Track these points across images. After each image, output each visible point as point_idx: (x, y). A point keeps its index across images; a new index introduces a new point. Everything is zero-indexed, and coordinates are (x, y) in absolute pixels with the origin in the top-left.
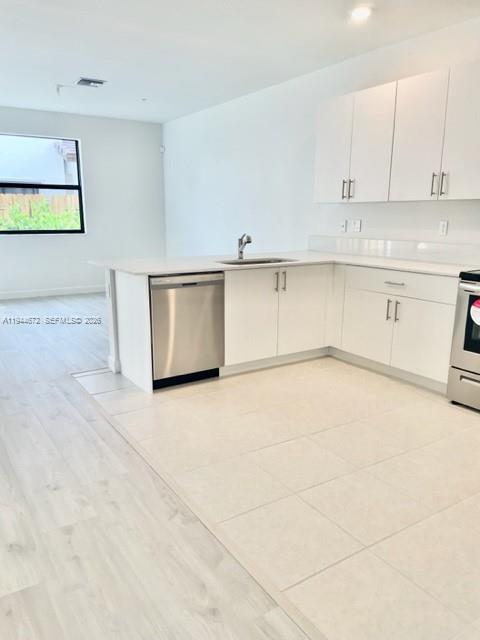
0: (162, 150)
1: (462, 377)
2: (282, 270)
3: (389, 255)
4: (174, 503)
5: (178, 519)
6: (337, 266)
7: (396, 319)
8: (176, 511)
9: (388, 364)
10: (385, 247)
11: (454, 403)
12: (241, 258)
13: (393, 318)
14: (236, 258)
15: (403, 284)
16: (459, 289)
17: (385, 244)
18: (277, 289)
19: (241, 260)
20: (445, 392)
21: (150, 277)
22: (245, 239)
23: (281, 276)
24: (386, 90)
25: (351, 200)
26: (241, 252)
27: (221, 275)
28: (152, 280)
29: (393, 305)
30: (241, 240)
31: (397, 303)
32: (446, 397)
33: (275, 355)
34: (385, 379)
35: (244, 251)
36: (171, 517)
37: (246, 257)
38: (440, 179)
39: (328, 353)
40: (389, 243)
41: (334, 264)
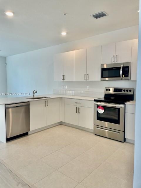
0: (6, 64)
1: (97, 127)
2: (47, 100)
3: (73, 95)
4: (18, 180)
5: (20, 186)
6: (62, 99)
7: (79, 113)
8: (19, 183)
9: (78, 125)
10: (72, 93)
11: (96, 135)
12: (34, 97)
13: (78, 112)
14: (32, 97)
15: (80, 103)
16: (94, 104)
17: (72, 92)
18: (45, 106)
19: (34, 98)
20: (93, 132)
21: (5, 105)
22: (35, 92)
23: (47, 102)
24: (72, 53)
25: (64, 80)
26: (34, 95)
27: (28, 103)
28: (6, 106)
29: (78, 109)
30: (34, 92)
31: (79, 108)
32: (94, 133)
33: (46, 126)
34: (77, 130)
35: (35, 95)
36: (18, 185)
37: (35, 97)
38: (87, 76)
39: (61, 123)
40: (73, 91)
41: (61, 98)
